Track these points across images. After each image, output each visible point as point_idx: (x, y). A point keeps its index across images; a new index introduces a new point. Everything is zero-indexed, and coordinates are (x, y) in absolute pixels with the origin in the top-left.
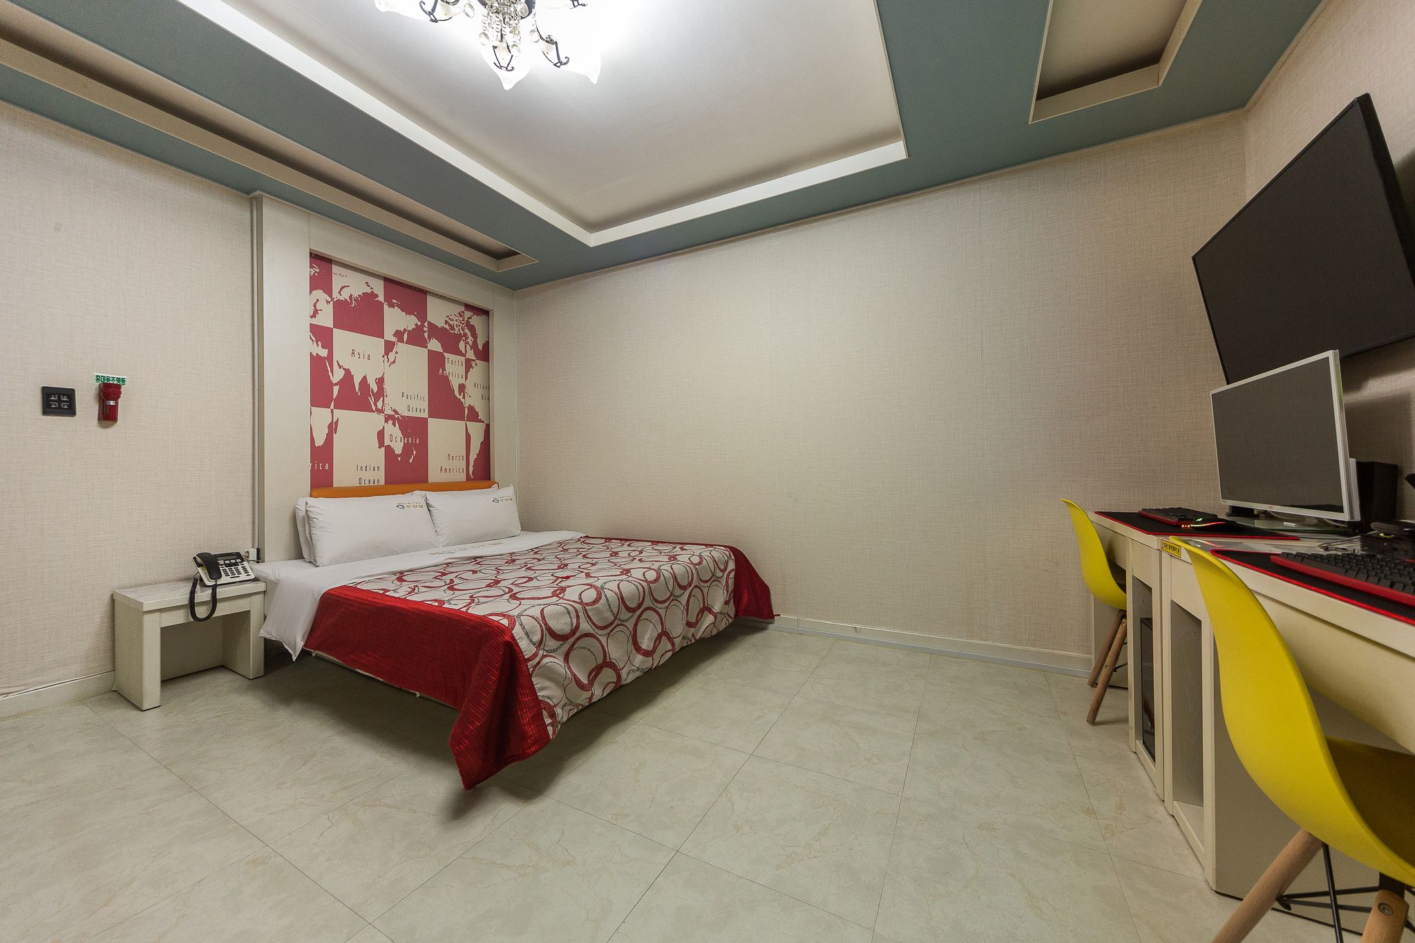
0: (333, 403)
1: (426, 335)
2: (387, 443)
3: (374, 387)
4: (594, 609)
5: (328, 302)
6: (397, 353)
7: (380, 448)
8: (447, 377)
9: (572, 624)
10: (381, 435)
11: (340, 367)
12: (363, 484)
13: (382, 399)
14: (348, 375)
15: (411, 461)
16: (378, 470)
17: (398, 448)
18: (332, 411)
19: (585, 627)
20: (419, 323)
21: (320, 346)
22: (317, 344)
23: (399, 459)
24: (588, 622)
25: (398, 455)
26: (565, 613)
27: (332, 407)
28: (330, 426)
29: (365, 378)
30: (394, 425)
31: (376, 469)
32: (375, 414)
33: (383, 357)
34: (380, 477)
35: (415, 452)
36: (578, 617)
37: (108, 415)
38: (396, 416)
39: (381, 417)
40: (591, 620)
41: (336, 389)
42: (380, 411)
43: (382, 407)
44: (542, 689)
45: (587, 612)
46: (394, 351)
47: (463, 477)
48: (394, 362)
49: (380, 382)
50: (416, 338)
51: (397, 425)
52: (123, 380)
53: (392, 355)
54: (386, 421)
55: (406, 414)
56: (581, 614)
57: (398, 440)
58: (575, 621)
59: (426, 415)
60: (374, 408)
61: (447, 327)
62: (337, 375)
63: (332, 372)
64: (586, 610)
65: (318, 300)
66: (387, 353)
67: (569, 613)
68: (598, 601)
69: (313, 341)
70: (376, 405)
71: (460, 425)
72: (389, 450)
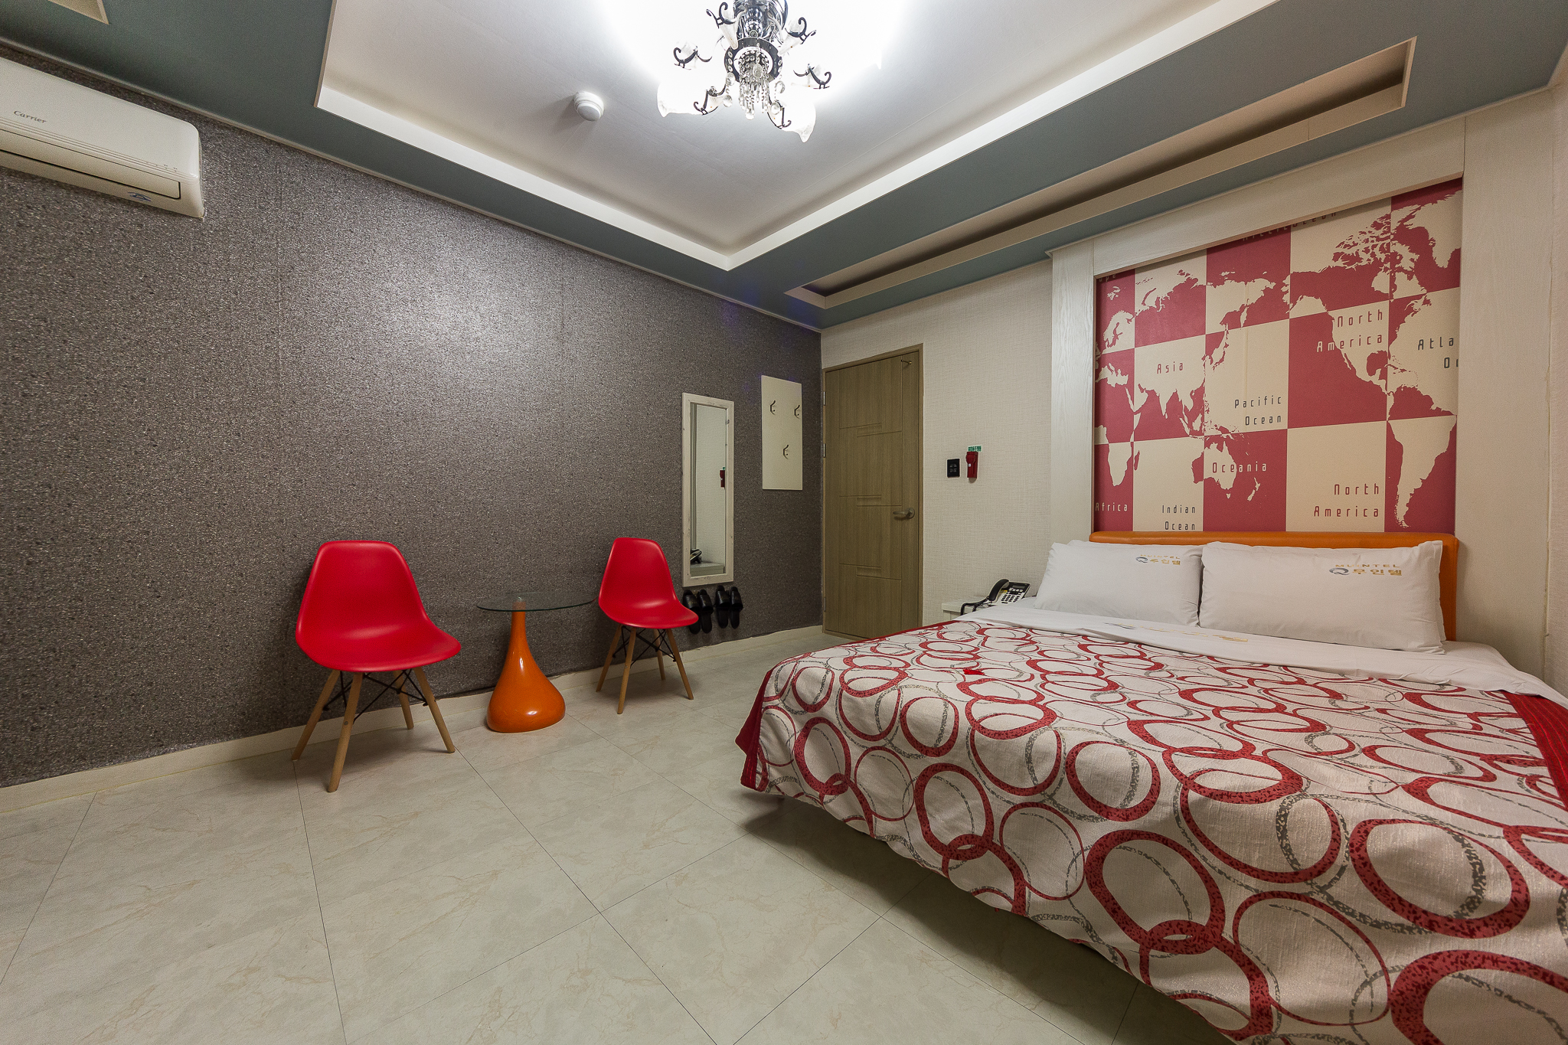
0: (1133, 435)
1: (1287, 298)
2: (1207, 473)
3: (1188, 403)
4: (852, 700)
5: (1129, 321)
6: (1226, 346)
7: (1196, 482)
8: (1337, 352)
9: (817, 698)
10: (1198, 466)
11: (1142, 390)
12: (1170, 530)
13: (1200, 416)
14: (1153, 396)
15: (1250, 498)
16: (1194, 511)
17: (1227, 480)
18: (1132, 444)
19: (829, 710)
20: (1271, 286)
21: (1119, 375)
22: (1117, 373)
23: (1229, 496)
24: (836, 709)
25: (1227, 491)
26: (818, 682)
27: (1132, 439)
28: (1130, 462)
29: (1175, 396)
30: (1220, 448)
31: (1190, 510)
32: (1190, 439)
33: (1204, 359)
34: (1197, 522)
35: (1258, 486)
36: (828, 695)
37: (972, 474)
38: (1225, 436)
39: (1200, 442)
40: (841, 709)
41: (1137, 418)
42: (1195, 434)
43: (1201, 427)
44: (766, 737)
45: (841, 697)
46: (1222, 344)
47: (1378, 525)
48: (1222, 360)
49: (1198, 395)
50: (1266, 310)
51: (1225, 448)
52: (979, 448)
53: (1217, 354)
54: (1207, 445)
55: (1242, 429)
56: (833, 695)
57: (1227, 469)
58: (822, 696)
59: (1283, 425)
60: (1187, 431)
61: (1340, 263)
62: (1139, 401)
63: (1133, 399)
64: (841, 694)
65: (1118, 324)
66: (1209, 351)
67: (823, 684)
68: (865, 696)
69: (1112, 371)
70: (1190, 426)
71: (1375, 431)
72: (1211, 487)
